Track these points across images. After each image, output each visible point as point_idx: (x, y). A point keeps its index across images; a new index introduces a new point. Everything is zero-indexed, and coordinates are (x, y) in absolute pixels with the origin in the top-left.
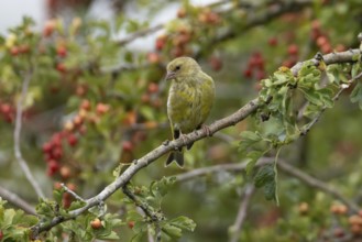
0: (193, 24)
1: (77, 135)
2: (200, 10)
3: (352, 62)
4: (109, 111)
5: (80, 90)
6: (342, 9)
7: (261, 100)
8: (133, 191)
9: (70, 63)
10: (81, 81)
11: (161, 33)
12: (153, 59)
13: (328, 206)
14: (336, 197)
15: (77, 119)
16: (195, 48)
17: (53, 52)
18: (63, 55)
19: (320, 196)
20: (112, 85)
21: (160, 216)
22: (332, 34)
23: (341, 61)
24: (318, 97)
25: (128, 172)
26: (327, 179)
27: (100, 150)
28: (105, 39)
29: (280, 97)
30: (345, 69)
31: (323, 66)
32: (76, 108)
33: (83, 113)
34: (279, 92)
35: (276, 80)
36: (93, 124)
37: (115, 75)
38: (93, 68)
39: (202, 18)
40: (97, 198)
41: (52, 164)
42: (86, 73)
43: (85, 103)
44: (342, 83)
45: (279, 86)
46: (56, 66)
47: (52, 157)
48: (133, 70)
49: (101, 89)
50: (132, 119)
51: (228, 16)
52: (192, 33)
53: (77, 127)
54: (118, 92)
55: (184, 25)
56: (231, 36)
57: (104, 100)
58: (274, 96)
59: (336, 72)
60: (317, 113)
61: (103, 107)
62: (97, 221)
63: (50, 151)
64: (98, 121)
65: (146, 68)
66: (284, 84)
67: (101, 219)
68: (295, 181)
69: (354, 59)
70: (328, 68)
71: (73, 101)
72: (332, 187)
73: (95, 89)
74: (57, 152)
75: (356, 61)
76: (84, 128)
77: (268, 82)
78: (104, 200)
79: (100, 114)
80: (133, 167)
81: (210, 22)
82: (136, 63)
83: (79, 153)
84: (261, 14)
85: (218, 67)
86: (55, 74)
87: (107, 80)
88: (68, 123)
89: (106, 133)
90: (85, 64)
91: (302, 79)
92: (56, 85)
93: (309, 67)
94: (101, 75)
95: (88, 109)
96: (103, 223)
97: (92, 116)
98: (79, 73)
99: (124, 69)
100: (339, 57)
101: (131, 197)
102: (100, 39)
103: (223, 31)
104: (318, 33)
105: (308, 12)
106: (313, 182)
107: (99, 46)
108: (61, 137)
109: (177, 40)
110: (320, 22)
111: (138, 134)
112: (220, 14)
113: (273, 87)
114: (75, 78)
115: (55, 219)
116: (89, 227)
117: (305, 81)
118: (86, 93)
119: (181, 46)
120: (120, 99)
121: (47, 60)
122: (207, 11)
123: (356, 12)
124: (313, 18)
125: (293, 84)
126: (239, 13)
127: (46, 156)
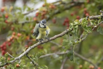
0: (47, 9)
1: (11, 43)
2: (50, 4)
3: (98, 19)
4: (21, 36)
5: (12, 29)
6: (93, 4)
7: (70, 30)
8: (29, 56)
9: (9, 20)
10: (13, 26)
11: (37, 12)
12: (35, 19)
13: (88, 66)
14: (91, 63)
15: (11, 38)
16: (48, 16)
17: (4, 17)
18: (7, 17)
19: (86, 63)
20: (22, 28)
21: (37, 64)
22: (90, 12)
23: (95, 19)
24: (87, 29)
25: (28, 50)
26: (88, 58)
27: (18, 48)
28: (20, 13)
29: (76, 29)
30: (96, 21)
31: (89, 20)
32: (11, 35)
33: (13, 36)
34: (75, 27)
35: (74, 23)
36: (16, 39)
37: (23, 24)
38: (16, 22)
39: (50, 7)
40: (18, 57)
41: (3, 51)
42: (14, 23)
43: (14, 33)
44: (94, 25)
45: (75, 25)
46: (5, 21)
47: (3, 49)
48: (29, 23)
49: (19, 28)
50: (28, 38)
51: (58, 6)
52: (47, 12)
53: (11, 40)
54: (24, 30)
55: (45, 9)
56: (59, 12)
57: (20, 32)
58: (74, 28)
59: (93, 22)
60: (87, 34)
61: (19, 34)
62: (18, 65)
63: (3, 48)
64: (18, 38)
65: (33, 22)
66: (77, 25)
67: (19, 64)
68: (78, 58)
69: (98, 18)
70: (91, 20)
71: (10, 32)
72: (90, 60)
73: (17, 28)
74: (5, 48)
75: (99, 19)
76: (13, 41)
77: (72, 24)
78: (20, 58)
79: (18, 36)
80: (29, 49)
81: (53, 8)
82: (29, 21)
83: (11, 49)
84: (68, 6)
85: (55, 22)
86: (5, 24)
87: (20, 26)
88: (9, 39)
89: (20, 42)
90: (14, 21)
91: (82, 23)
92: (5, 27)
93: (85, 20)
94: (18, 24)
95: (15, 35)
96: (20, 65)
97: (16, 37)
98: (12, 23)
99: (26, 23)
100: (94, 17)
101: (29, 58)
102: (19, 13)
103: (57, 11)
104: (86, 12)
105: (83, 6)
106: (84, 58)
107: (18, 15)
108: (6, 43)
109: (42, 14)
110: (87, 9)
111: (30, 43)
112: (56, 6)
113: (73, 26)
114: (11, 25)
115: (5, 63)
116: (15, 66)
117: (83, 24)
118: (14, 30)
119: (44, 15)
120: (24, 32)
121: (2, 19)
122: (52, 5)
123: (98, 6)
124: (85, 7)
125: (80, 25)
126: (62, 5)
127: (1, 49)
